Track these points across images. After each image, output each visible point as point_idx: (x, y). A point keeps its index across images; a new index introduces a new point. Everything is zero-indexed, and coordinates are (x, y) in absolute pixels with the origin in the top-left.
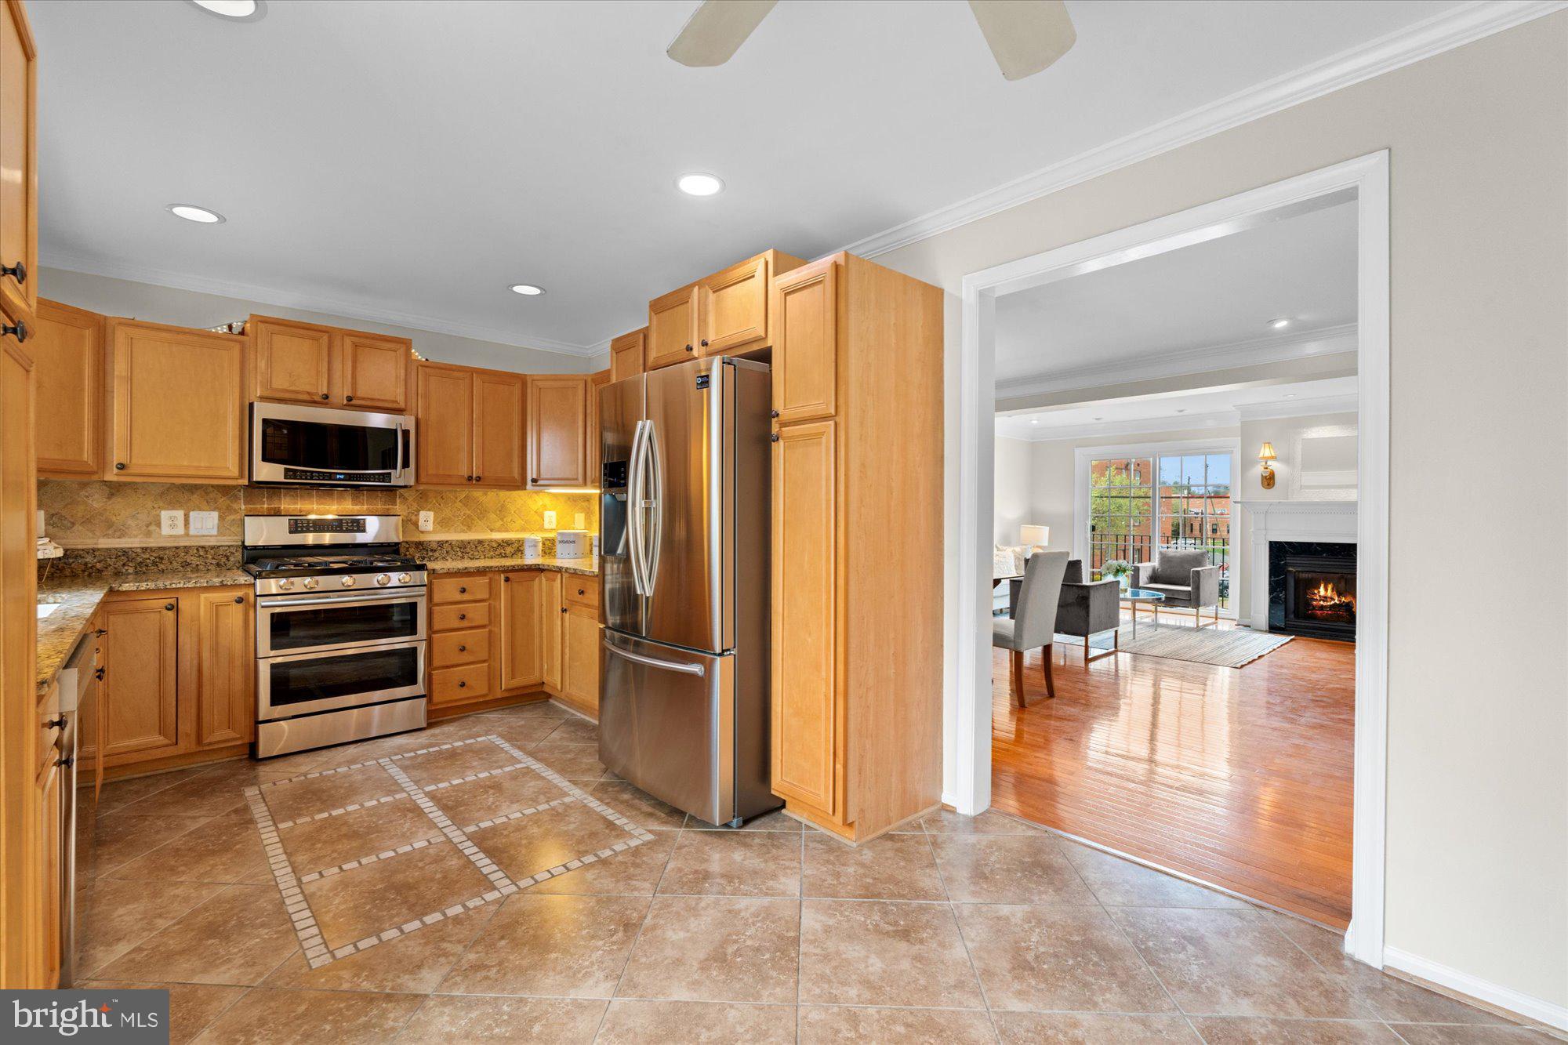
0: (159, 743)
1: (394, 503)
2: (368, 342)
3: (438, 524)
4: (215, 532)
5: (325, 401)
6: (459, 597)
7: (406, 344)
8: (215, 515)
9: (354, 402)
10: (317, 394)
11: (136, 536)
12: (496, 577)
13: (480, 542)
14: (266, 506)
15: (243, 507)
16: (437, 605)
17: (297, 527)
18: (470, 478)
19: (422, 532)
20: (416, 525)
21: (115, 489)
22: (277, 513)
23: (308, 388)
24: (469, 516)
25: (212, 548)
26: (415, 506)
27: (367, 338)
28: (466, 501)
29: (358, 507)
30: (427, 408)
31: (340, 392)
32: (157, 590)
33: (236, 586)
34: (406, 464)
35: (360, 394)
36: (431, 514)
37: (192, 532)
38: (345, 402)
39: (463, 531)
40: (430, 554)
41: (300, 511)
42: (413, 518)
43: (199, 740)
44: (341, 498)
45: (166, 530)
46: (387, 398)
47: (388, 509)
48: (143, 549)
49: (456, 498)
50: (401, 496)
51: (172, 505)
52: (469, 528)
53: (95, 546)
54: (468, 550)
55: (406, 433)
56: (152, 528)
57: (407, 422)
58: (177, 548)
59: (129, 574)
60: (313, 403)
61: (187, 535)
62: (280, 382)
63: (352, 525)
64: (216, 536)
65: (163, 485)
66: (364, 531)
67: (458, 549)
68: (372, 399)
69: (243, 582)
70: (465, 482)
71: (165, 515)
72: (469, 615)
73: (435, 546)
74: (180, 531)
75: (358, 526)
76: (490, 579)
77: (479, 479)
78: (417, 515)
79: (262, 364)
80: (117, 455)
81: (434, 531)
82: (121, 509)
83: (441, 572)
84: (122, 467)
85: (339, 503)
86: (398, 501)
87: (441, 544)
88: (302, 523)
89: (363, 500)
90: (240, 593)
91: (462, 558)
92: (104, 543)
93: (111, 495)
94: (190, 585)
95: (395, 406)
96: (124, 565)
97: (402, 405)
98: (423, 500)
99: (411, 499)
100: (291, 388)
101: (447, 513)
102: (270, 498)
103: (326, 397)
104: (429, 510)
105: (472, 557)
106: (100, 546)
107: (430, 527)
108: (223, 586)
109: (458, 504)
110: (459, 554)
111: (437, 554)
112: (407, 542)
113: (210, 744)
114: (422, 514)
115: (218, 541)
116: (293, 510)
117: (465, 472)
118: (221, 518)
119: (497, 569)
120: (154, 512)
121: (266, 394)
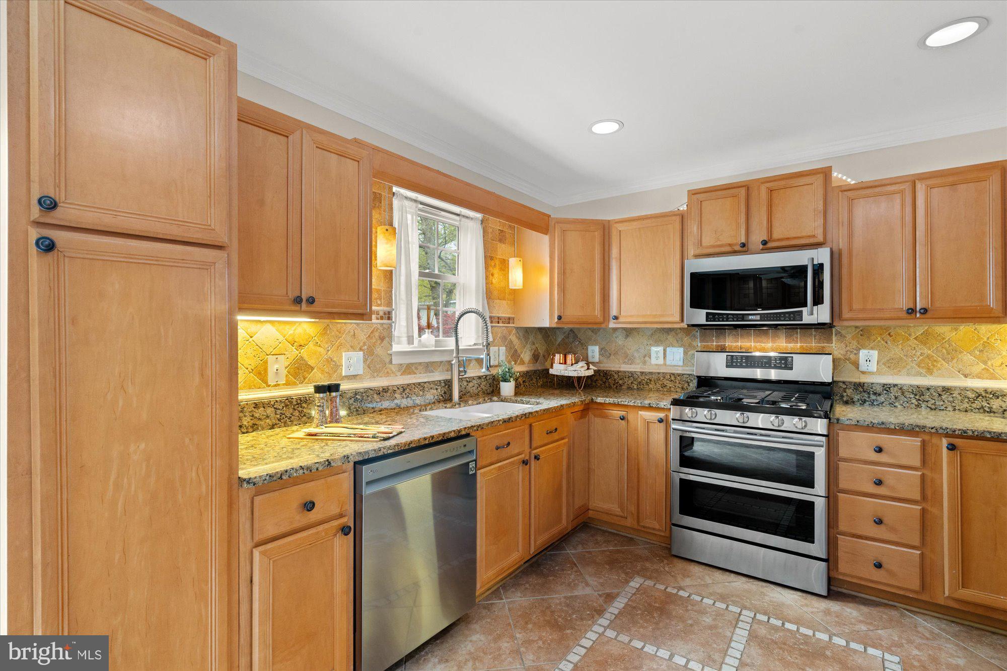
0: (618, 513)
1: (830, 340)
2: (783, 183)
3: (884, 364)
4: (681, 363)
5: (744, 248)
6: (874, 457)
7: (826, 173)
8: (681, 350)
9: (770, 245)
10: (736, 244)
11: (638, 364)
12: (935, 440)
13: (946, 389)
14: (715, 344)
15: (699, 344)
16: (845, 460)
17: (732, 362)
18: (911, 311)
19: (863, 373)
20: (856, 365)
21: (629, 332)
22: (722, 350)
23: (729, 241)
24: (929, 357)
25: (679, 375)
26: (854, 344)
27: (780, 180)
28: (924, 340)
29: (791, 345)
30: (850, 235)
31: (758, 236)
32: (614, 405)
33: (658, 409)
34: (818, 300)
35: (776, 235)
36: (875, 354)
37: (668, 363)
38: (761, 246)
39: (919, 374)
40: (873, 397)
41: (741, 348)
42: (852, 356)
43: (638, 522)
44: (775, 337)
45: (654, 361)
46: (804, 234)
47: (823, 347)
48: (641, 372)
49: (910, 335)
50: (838, 333)
51: (658, 343)
52: (930, 371)
53: (620, 369)
54: (927, 397)
55: (818, 269)
56: (647, 358)
57: (822, 256)
58: (659, 373)
59: (634, 389)
60: (734, 253)
61: (665, 364)
62: (708, 240)
63: (781, 363)
64: (682, 366)
65: (652, 329)
66: (791, 369)
67: (912, 396)
68: (788, 239)
69: (663, 406)
70: (904, 315)
71: (654, 349)
72: (889, 481)
73: (879, 389)
74: (661, 361)
75: (786, 364)
76: (924, 443)
77: (925, 311)
78: (857, 354)
79: (695, 229)
80: (614, 312)
81: (879, 372)
82: (632, 345)
83: (847, 422)
84: (616, 318)
85: (773, 342)
86: (834, 338)
87: (887, 388)
88: (737, 359)
89: (797, 338)
90: (662, 415)
91: (918, 406)
92: (625, 368)
93: (627, 336)
94: (631, 404)
95: (812, 241)
96: (632, 383)
97: (820, 239)
98: (864, 335)
99: (849, 337)
100: (715, 244)
101: (896, 351)
102: (718, 337)
103: (743, 245)
104: (872, 348)
105: (933, 407)
106: (621, 369)
107: (873, 367)
108: (650, 408)
109: (913, 342)
110: (914, 401)
111: (881, 399)
112: (844, 382)
113: (644, 527)
114: (863, 354)
115: (684, 370)
116: (735, 347)
117: (903, 303)
118: (685, 353)
119: (933, 431)
120: (647, 348)
121: (698, 252)
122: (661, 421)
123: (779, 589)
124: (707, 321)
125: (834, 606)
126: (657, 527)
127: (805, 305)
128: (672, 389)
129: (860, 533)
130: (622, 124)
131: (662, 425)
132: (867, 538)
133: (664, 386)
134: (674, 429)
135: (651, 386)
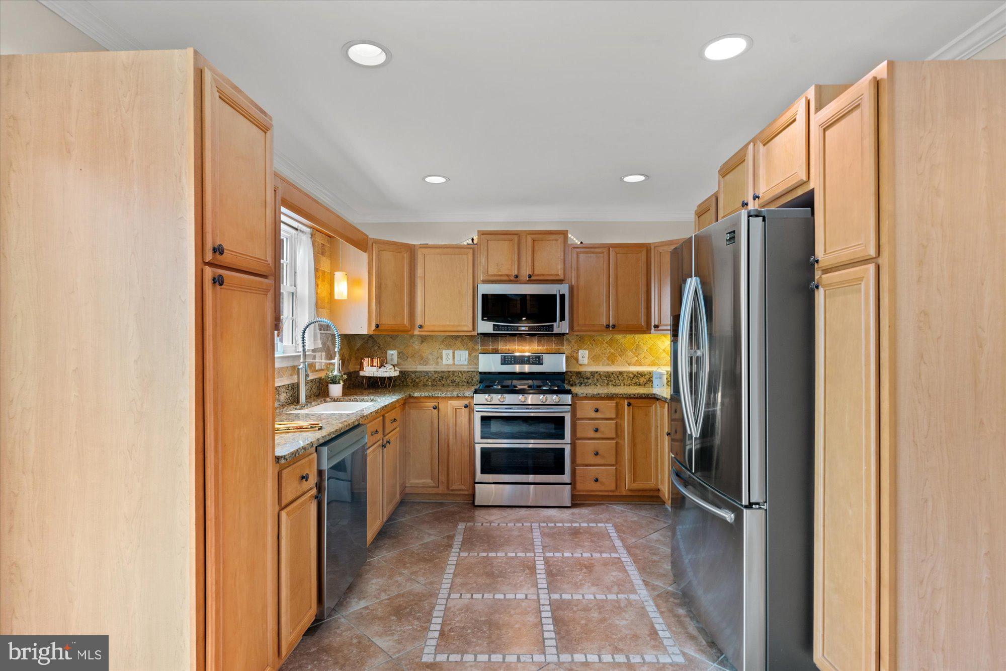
0: (431, 485)
1: (563, 345)
2: (540, 236)
3: (591, 359)
4: (466, 363)
5: (516, 280)
6: (594, 415)
7: (564, 234)
8: (467, 352)
9: (533, 278)
10: (512, 275)
11: (432, 365)
12: (621, 402)
13: (621, 373)
14: (491, 347)
15: (480, 348)
16: (579, 419)
17: (505, 361)
18: (608, 326)
19: (581, 365)
20: (577, 360)
21: (424, 339)
22: (496, 352)
23: (507, 272)
24: (613, 354)
25: (465, 372)
26: (576, 346)
27: (540, 234)
28: (611, 343)
29: (540, 348)
30: (578, 277)
31: (526, 272)
32: (429, 397)
33: (464, 398)
34: (562, 318)
35: (536, 272)
36: (587, 352)
37: (456, 363)
38: (528, 279)
39: (608, 365)
40: (586, 380)
41: (509, 350)
42: (575, 355)
43: (448, 488)
44: (531, 341)
45: (445, 362)
46: (553, 273)
47: (559, 349)
48: (434, 372)
49: (604, 341)
50: (567, 339)
51: (448, 347)
52: (613, 362)
53: (416, 370)
54: (612, 379)
55: (562, 297)
56: (439, 360)
57: (564, 289)
58: (449, 372)
59: (429, 386)
60: (509, 281)
61: (454, 364)
62: (493, 270)
63: (536, 360)
64: (467, 365)
65: (443, 336)
66: (542, 364)
67: (605, 378)
68: (543, 275)
69: (468, 395)
70: (605, 329)
71: (445, 352)
72: (601, 429)
73: (589, 375)
74: (451, 362)
75: (539, 361)
76: (617, 403)
77: (614, 326)
78: (577, 353)
79: (483, 260)
80: (419, 321)
81: (589, 365)
82: (426, 350)
83: (581, 396)
84: (421, 327)
85: (529, 345)
86: (565, 343)
87: (593, 374)
88: (508, 358)
89: (544, 343)
90: (466, 402)
91: (608, 384)
92: (420, 368)
93: (422, 342)
94: (443, 395)
95: (557, 278)
96: (427, 381)
97: (562, 277)
98: (581, 341)
99: (573, 342)
100: (498, 273)
101: (597, 351)
102: (493, 342)
103: (517, 277)
104: (585, 349)
105: (615, 384)
106: (418, 370)
107: (586, 361)
108: (458, 397)
109: (605, 345)
110: (606, 381)
111: (590, 381)
112: (571, 372)
113: (453, 490)
114: (581, 352)
115: (468, 368)
116: (505, 350)
117: (604, 321)
118: (470, 355)
119: (621, 396)
120: (440, 351)
121: (485, 279)
122: (466, 406)
123: (546, 510)
124: (494, 330)
125: (576, 511)
126: (463, 488)
127: (556, 321)
128: (460, 384)
129: (586, 463)
130: (448, 179)
131: (467, 410)
132: (590, 465)
133: (453, 382)
134: (477, 411)
135: (443, 382)
